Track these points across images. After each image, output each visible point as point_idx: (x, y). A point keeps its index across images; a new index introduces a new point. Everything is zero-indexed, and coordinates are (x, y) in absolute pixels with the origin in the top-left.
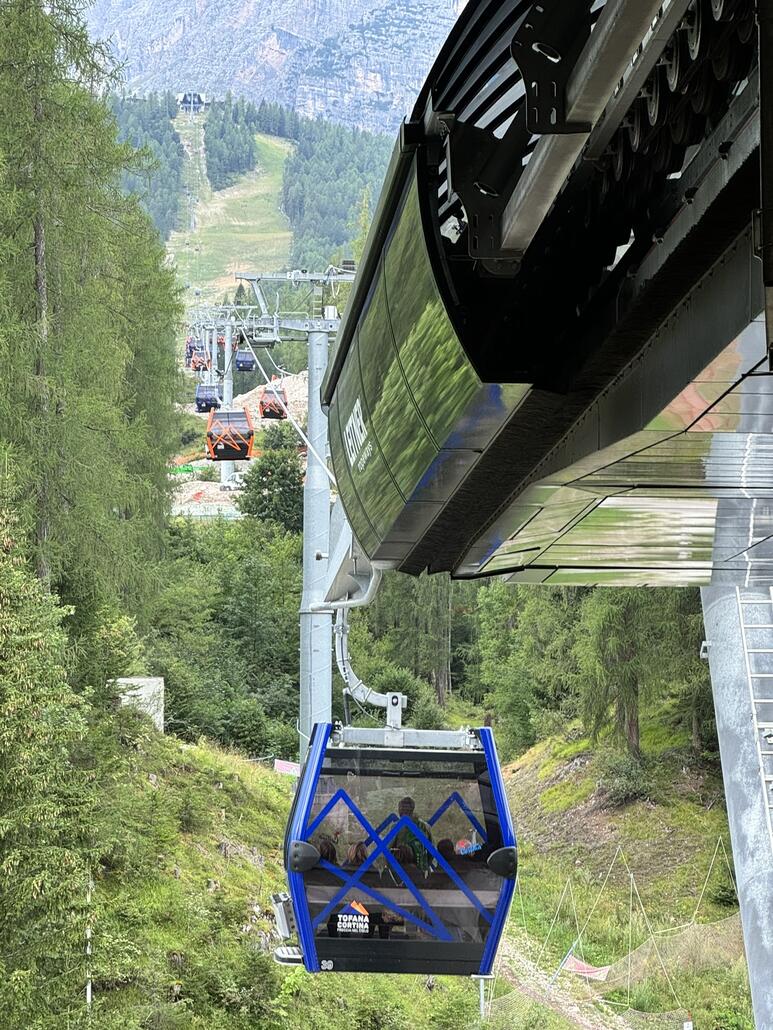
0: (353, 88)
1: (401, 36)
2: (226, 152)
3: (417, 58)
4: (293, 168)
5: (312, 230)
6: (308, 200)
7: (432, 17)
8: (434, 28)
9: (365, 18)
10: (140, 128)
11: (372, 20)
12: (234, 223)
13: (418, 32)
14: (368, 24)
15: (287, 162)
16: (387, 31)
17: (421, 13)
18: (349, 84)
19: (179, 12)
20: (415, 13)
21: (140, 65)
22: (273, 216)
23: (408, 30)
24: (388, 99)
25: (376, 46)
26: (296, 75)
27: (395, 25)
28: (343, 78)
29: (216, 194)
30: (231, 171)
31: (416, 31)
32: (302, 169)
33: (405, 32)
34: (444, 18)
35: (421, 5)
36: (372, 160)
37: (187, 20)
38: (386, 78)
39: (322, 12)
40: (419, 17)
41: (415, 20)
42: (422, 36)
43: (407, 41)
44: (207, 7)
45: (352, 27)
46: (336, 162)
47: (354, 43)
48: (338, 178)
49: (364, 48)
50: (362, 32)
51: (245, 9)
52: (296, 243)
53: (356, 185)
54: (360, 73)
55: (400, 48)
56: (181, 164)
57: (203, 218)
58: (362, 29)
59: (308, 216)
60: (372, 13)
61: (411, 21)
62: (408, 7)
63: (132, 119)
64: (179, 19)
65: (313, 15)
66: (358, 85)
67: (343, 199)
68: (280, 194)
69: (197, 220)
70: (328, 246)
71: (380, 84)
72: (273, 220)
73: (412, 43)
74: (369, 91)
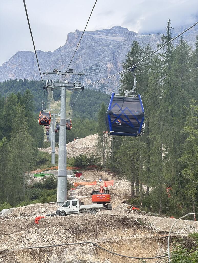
0: (85, 82)
1: (95, 72)
2: (58, 93)
3: (99, 76)
4: (73, 96)
5: (77, 110)
6: (76, 103)
7: (102, 68)
8: (102, 70)
9: (87, 68)
10: (38, 87)
11: (89, 68)
12: (59, 108)
13: (99, 71)
14: (88, 69)
15: (71, 95)
16: (92, 71)
17: (99, 67)
18: (84, 82)
19: (48, 68)
20: (98, 67)
21: (40, 79)
22: (68, 107)
23: (96, 70)
24: (92, 85)
25: (90, 74)
26: (73, 80)
27: (94, 69)
28: (83, 80)
29: (55, 102)
30: (59, 97)
31: (98, 71)
32: (75, 96)
33: (96, 71)
34: (104, 68)
35: (99, 65)
36: (91, 94)
37: (50, 69)
38: (92, 80)
39: (78, 67)
40: (99, 68)
41: (98, 68)
42: (100, 72)
43: (96, 73)
44: (54, 67)
45: (85, 70)
46: (83, 95)
47: (85, 73)
48: (83, 98)
49: (87, 74)
50: (87, 71)
51: (62, 67)
52: (74, 112)
53: (87, 100)
54: (86, 79)
55: (95, 74)
56: (47, 95)
57: (52, 107)
58: (87, 70)
59: (76, 106)
60: (89, 67)
61: (97, 68)
62: (96, 66)
63: (36, 85)
64: (48, 69)
65: (76, 68)
66: (86, 82)
67: (84, 103)
68: (70, 102)
69: (51, 107)
70: (81, 113)
71: (90, 82)
72: (68, 108)
73: (97, 73)
74: (88, 83)
